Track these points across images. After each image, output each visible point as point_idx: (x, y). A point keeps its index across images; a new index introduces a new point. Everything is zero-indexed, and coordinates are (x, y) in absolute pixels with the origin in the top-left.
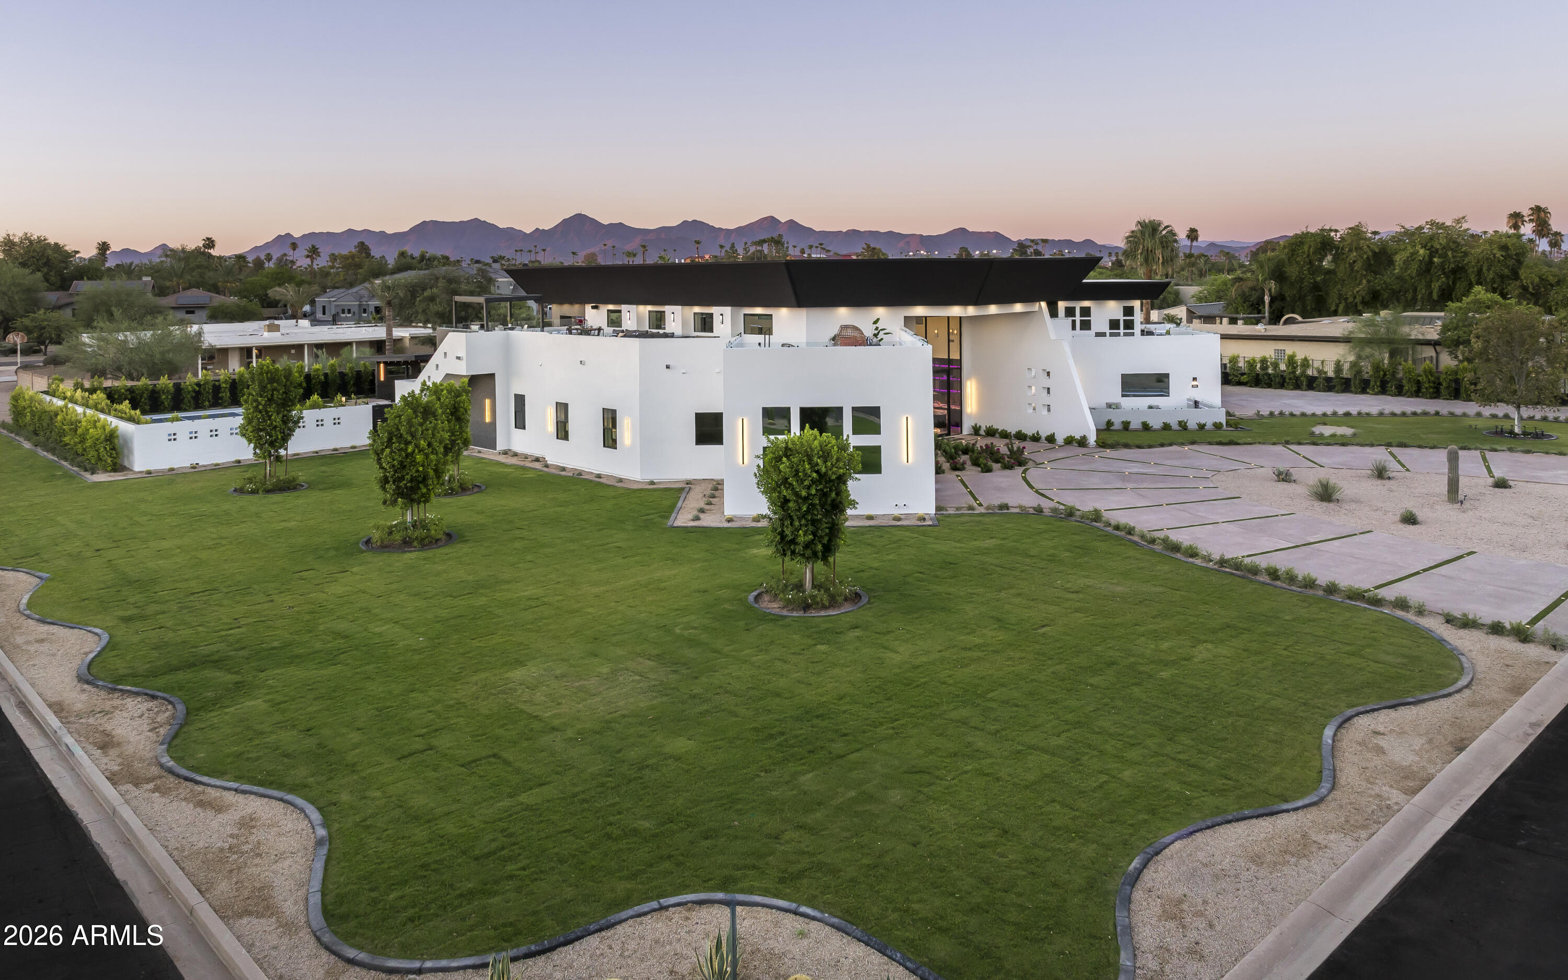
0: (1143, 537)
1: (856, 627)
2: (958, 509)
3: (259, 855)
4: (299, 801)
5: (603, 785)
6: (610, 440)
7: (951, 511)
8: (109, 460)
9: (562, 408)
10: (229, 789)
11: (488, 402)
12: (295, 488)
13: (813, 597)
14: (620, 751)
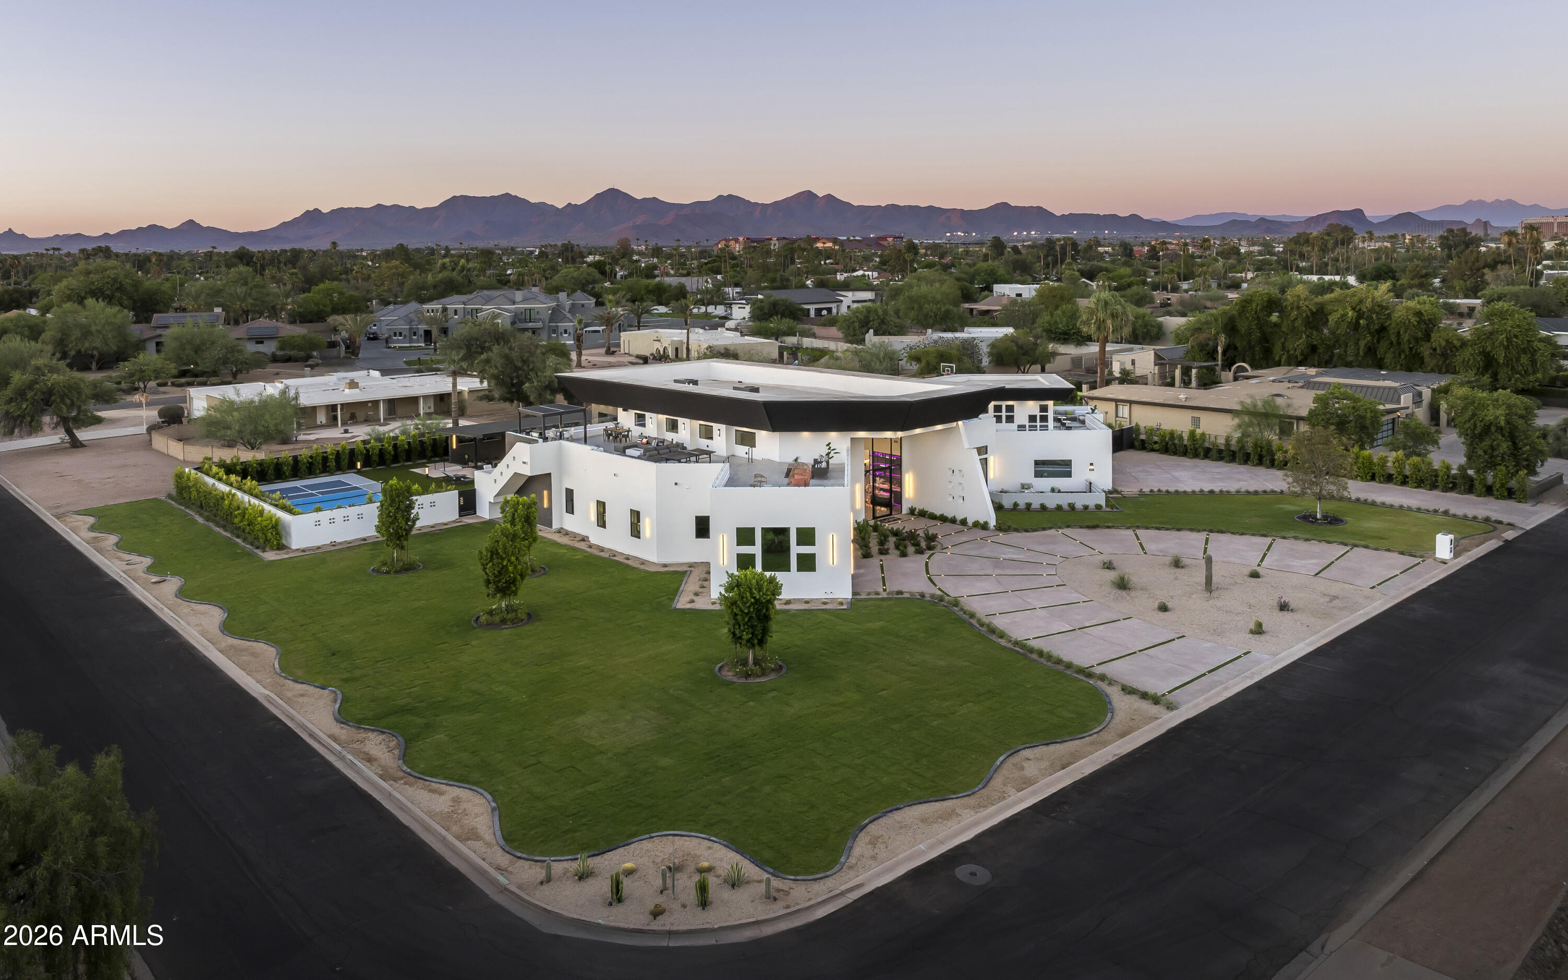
0: (979, 621)
1: (774, 690)
2: (869, 594)
3: (467, 815)
4: (479, 790)
5: (626, 782)
6: (636, 532)
7: (863, 596)
8: (275, 543)
9: (601, 506)
10: (443, 784)
11: (545, 492)
12: (415, 569)
13: (752, 670)
14: (635, 765)
